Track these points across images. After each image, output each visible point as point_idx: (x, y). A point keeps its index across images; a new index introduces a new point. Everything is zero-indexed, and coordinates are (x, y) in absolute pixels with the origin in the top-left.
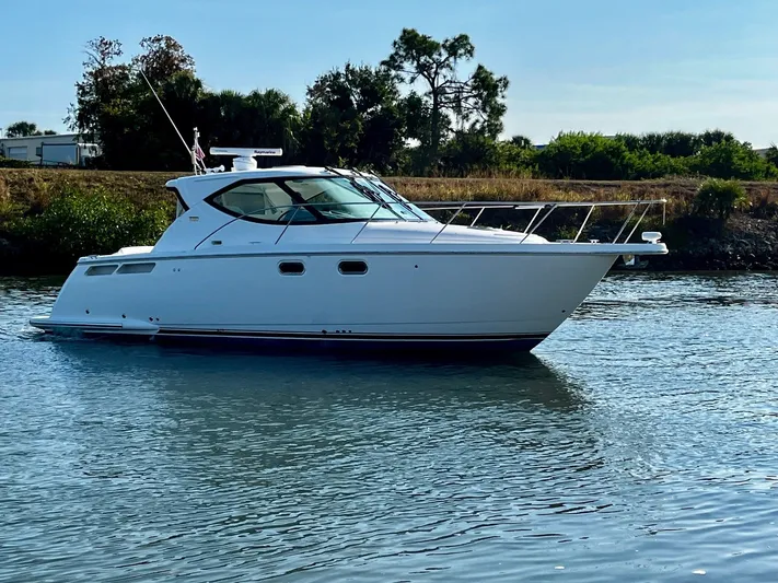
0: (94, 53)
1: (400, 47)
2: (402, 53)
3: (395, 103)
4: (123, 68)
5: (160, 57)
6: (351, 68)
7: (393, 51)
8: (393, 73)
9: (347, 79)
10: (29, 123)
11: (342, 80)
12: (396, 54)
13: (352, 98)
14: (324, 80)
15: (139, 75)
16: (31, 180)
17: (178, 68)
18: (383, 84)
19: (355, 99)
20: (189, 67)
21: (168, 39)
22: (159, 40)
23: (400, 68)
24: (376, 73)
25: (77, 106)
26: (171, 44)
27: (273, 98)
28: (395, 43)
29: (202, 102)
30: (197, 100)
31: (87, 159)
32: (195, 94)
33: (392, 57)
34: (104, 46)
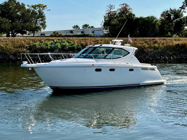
0: (108, 8)
1: (184, 3)
2: (185, 5)
3: (182, 18)
4: (115, 11)
5: (124, 9)
6: (171, 9)
7: (183, 4)
8: (182, 10)
9: (170, 12)
10: (88, 24)
11: (169, 12)
12: (184, 5)
13: (171, 17)
14: (164, 12)
15: (119, 13)
16: (98, 40)
17: (128, 11)
18: (180, 13)
19: (172, 17)
20: (131, 11)
21: (126, 4)
22: (124, 4)
23: (184, 9)
24: (178, 10)
25: (104, 21)
26: (126, 5)
27: (153, 18)
28: (183, 2)
29: (135, 19)
30: (134, 19)
31: (105, 34)
32: (133, 18)
33: (182, 6)
34: (111, 7)
